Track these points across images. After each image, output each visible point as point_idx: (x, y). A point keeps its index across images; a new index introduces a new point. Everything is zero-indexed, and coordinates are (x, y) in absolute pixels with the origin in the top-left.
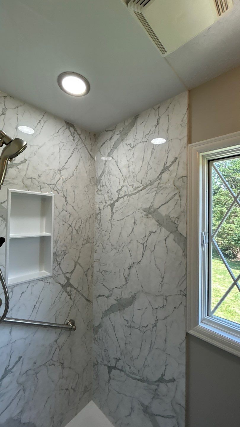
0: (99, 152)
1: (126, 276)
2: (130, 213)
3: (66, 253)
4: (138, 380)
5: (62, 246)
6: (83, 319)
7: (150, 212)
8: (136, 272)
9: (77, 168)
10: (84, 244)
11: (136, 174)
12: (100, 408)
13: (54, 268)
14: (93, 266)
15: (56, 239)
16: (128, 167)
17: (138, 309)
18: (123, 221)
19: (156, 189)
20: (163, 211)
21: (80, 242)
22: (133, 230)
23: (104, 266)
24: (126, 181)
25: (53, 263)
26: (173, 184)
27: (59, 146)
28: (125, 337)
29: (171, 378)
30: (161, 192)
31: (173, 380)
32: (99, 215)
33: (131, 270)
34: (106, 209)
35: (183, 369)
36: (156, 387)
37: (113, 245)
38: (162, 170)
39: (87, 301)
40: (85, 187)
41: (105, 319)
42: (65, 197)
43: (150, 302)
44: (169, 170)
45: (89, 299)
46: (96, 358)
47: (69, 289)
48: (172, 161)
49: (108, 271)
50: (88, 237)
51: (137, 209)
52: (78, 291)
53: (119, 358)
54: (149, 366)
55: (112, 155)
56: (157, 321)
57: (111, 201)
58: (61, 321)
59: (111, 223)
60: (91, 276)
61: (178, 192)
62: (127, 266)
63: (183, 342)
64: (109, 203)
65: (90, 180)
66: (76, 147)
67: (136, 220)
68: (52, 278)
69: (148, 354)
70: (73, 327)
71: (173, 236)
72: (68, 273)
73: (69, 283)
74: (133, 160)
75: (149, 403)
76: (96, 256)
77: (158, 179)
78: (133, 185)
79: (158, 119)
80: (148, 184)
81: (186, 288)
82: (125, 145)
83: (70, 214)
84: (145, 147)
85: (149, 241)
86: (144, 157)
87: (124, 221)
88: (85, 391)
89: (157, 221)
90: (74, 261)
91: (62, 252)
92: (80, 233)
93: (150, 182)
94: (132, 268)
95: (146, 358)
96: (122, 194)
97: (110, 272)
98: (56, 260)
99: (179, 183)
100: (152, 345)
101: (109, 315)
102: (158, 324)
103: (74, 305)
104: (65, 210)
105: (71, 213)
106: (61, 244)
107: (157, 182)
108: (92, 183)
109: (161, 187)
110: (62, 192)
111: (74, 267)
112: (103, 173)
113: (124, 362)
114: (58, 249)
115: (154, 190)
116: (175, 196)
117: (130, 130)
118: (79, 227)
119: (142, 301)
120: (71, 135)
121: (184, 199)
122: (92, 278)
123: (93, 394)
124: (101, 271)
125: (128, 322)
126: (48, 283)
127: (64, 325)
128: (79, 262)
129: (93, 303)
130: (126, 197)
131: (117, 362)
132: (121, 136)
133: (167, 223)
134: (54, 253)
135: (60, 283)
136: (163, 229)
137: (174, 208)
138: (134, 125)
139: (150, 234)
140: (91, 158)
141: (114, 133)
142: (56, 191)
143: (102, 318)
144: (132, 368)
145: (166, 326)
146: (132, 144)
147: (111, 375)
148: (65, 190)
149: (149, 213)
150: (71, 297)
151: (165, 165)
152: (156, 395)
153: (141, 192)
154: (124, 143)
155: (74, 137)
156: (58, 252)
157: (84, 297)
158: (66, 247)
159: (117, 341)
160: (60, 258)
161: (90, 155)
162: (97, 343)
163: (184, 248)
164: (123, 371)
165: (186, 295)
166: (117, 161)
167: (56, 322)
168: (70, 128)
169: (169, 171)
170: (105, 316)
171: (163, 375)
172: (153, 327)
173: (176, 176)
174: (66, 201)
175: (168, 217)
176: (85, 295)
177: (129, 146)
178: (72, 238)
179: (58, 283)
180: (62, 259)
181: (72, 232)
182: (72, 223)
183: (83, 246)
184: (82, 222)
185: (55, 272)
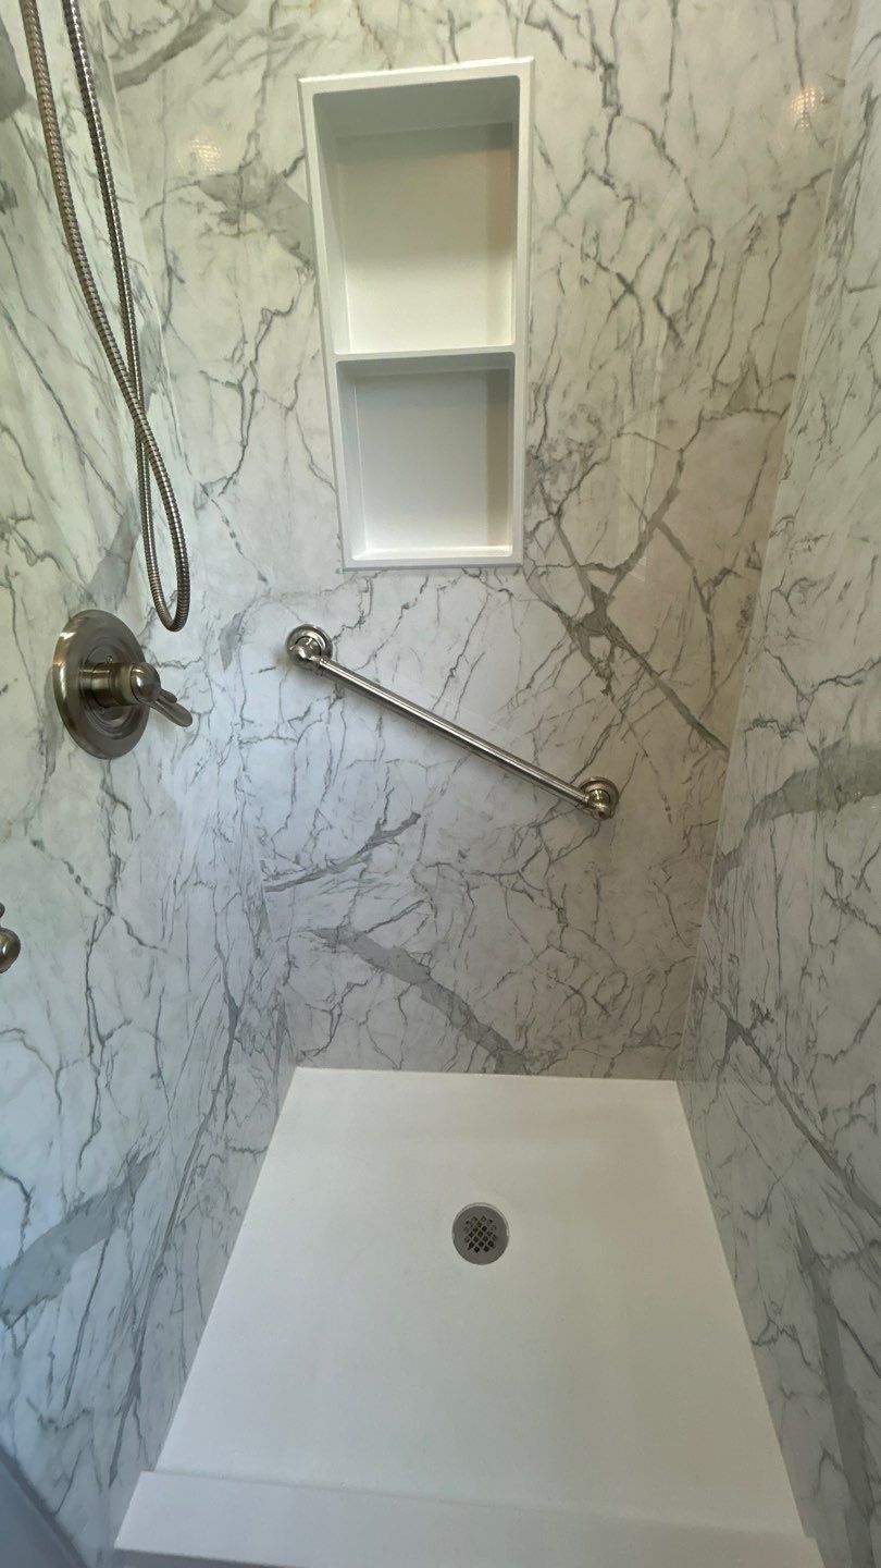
3: (594, 459)
4: (813, 1142)
5: (573, 418)
6: (665, 800)
10: (713, 419)
13: (530, 529)
14: (761, 559)
15: (543, 374)
21: (688, 404)
25: (527, 505)
28: (811, 944)
32: (856, 167)
39: (695, 732)
41: (756, 833)
42: (602, 61)
45: (708, 728)
46: (704, 968)
47: (600, 646)
49: (815, 584)
50: (750, 368)
52: (647, 668)
53: (768, 1013)
54: (874, 1126)
58: (559, 765)
60: (739, 617)
68: (521, 577)
70: (601, 806)
72: (600, 567)
73: (606, 617)
75: (830, 1256)
76: (784, 497)
83: (633, 202)
90: (638, 514)
91: (570, 453)
92: (690, 338)
97: (824, 586)
98: (538, 488)
101: (773, 819)
103: (625, 726)
104: (600, 170)
105: (635, 193)
106: (570, 405)
110: (585, 26)
111: (636, 545)
114: (551, 433)
118: (692, 295)
122: (741, 626)
123: (680, 1068)
124: (785, 588)
125: (838, 881)
126: (505, 594)
128: (668, 520)
129: (732, 750)
131: (759, 1024)
134: (528, 453)
135: (556, 609)
142: (546, 25)
143: (748, 826)
144: (802, 1079)
147: (732, 1052)
150: (609, 687)
156: (552, 448)
157: (682, 708)
159: (775, 941)
160: (563, 482)
164: (769, 1067)
167: (536, 759)
170: (759, 822)
174: (611, 102)
176: (691, 701)
178: (637, 369)
179: (546, 603)
180: (571, 490)
181: (638, 335)
182: (641, 266)
183: (703, 424)
184: (714, 258)
185: (533, 549)
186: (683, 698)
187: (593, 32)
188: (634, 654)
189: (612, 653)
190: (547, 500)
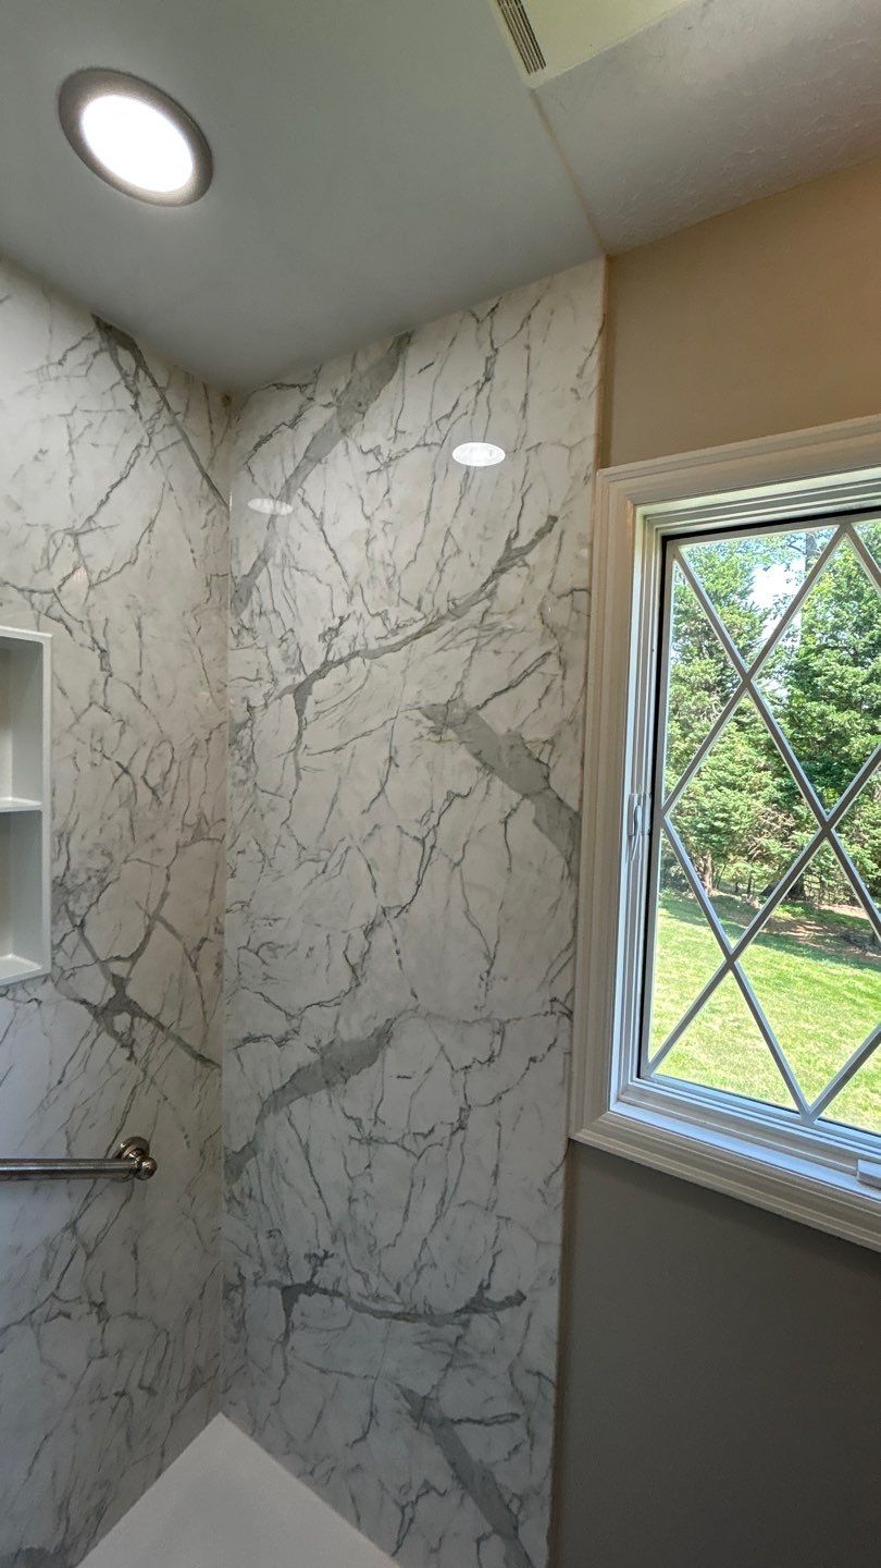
0: (244, 472)
1: (354, 959)
2: (373, 724)
3: (108, 881)
4: (396, 1316)
5: (90, 852)
6: (183, 1130)
7: (449, 719)
8: (393, 944)
9: (150, 528)
10: (185, 846)
11: (398, 573)
12: (252, 1435)
13: (56, 942)
14: (223, 928)
15: (66, 824)
16: (367, 543)
17: (399, 1077)
18: (346, 753)
19: (475, 633)
20: (500, 717)
21: (170, 838)
22: (383, 788)
23: (269, 928)
24: (357, 599)
25: (54, 922)
26: (539, 616)
27: (68, 427)
28: (351, 1178)
29: (512, 1293)
30: (495, 645)
31: (518, 1299)
32: (247, 730)
33: (374, 938)
34: (274, 706)
35: (553, 1258)
36: (456, 1330)
37: (304, 848)
38: (500, 562)
39: (198, 1063)
40: (187, 615)
41: (270, 1122)
42: (99, 648)
43: (442, 1048)
44: (524, 561)
45: (206, 1056)
46: (235, 1264)
47: (122, 1021)
48: (538, 528)
49: (282, 947)
50: (202, 816)
51: (402, 709)
52: (161, 1026)
53: (326, 1253)
54: (434, 1265)
55: (300, 491)
56: (465, 1110)
57: (297, 676)
58: (91, 1147)
59: (296, 763)
60: (215, 968)
61: (554, 648)
62: (358, 920)
63: (557, 1171)
64: (286, 681)
65: (208, 585)
66: (147, 438)
67: (396, 752)
68: (50, 984)
69: (433, 1227)
70: (144, 1164)
71: (533, 807)
72: (118, 958)
73: (125, 996)
74: (384, 514)
75: (433, 1387)
76: (232, 890)
77: (483, 595)
78: (383, 616)
79: (488, 359)
80: (444, 611)
81: (573, 990)
82: (355, 453)
83: (124, 723)
84: (434, 466)
85: (444, 829)
86: (429, 509)
87: (349, 755)
88: (193, 1387)
89: (477, 755)
90: (142, 913)
91: (89, 878)
92: (166, 800)
93: (451, 606)
94: (378, 930)
95: (425, 1240)
96: (341, 647)
97: (290, 949)
98: (63, 907)
99: (559, 614)
100: (449, 1194)
101: (287, 1105)
102: (471, 1123)
103: (148, 1080)
104: (101, 702)
105: (124, 718)
106: (88, 844)
107: (480, 607)
108: (218, 599)
109: (493, 626)
110: (88, 630)
111: (143, 935)
112: (263, 559)
113: (343, 1265)
114: (73, 866)
115: (466, 635)
116: (544, 663)
117: (375, 392)
118: (165, 776)
119: (414, 1045)
120: (123, 383)
121: (576, 673)
122: (217, 974)
123: (225, 1391)
124: (254, 945)
125: (359, 1126)
126: (33, 1004)
127: (105, 1160)
128: (164, 913)
129: (223, 1065)
130: (358, 660)
131: (319, 1268)
132: (339, 413)
133: (510, 764)
134: (54, 882)
135: (84, 1002)
136: (498, 783)
137: (540, 705)
138: (396, 370)
139: (447, 803)
140: (211, 496)
141: (311, 399)
142: (60, 620)
143: (261, 1118)
144: (374, 1280)
145: (499, 1125)
146: (385, 452)
147: (295, 1315)
148: (98, 618)
149: (447, 725)
150: (132, 1053)
151: (509, 541)
152: (455, 1356)
153: (415, 642)
154: (350, 443)
155: (136, 395)
156: (74, 876)
157: (188, 1048)
158: (109, 855)
159: (317, 1195)
160: (85, 901)
161: (205, 482)
162: (237, 1210)
163: (570, 851)
164: (341, 1295)
165: (570, 1015)
166: (322, 514)
167: (69, 1151)
168: (116, 349)
169: (526, 565)
170: (271, 1114)
171: (484, 1288)
172: (453, 1133)
173: (550, 587)
174: (105, 667)
175: (516, 741)
176: (192, 1040)
177: (371, 456)
178: (134, 818)
179: (75, 1000)
180: (91, 906)
181: (133, 797)
182: (132, 759)
183: (180, 850)
184: (175, 757)
185: (60, 957)
186: (187, 1040)
187: (92, 632)
188: (149, 1018)
189: (132, 1024)
190: (72, 915)
